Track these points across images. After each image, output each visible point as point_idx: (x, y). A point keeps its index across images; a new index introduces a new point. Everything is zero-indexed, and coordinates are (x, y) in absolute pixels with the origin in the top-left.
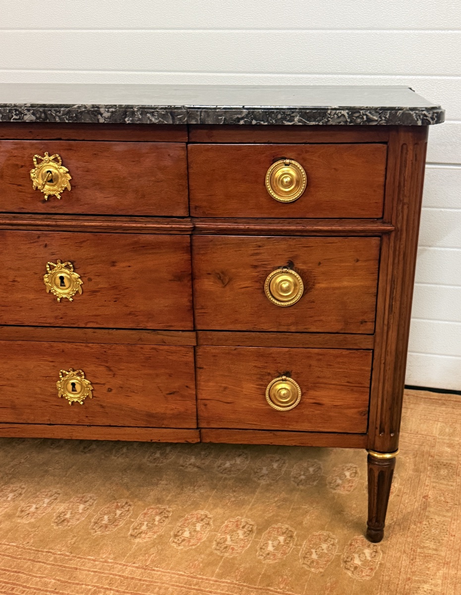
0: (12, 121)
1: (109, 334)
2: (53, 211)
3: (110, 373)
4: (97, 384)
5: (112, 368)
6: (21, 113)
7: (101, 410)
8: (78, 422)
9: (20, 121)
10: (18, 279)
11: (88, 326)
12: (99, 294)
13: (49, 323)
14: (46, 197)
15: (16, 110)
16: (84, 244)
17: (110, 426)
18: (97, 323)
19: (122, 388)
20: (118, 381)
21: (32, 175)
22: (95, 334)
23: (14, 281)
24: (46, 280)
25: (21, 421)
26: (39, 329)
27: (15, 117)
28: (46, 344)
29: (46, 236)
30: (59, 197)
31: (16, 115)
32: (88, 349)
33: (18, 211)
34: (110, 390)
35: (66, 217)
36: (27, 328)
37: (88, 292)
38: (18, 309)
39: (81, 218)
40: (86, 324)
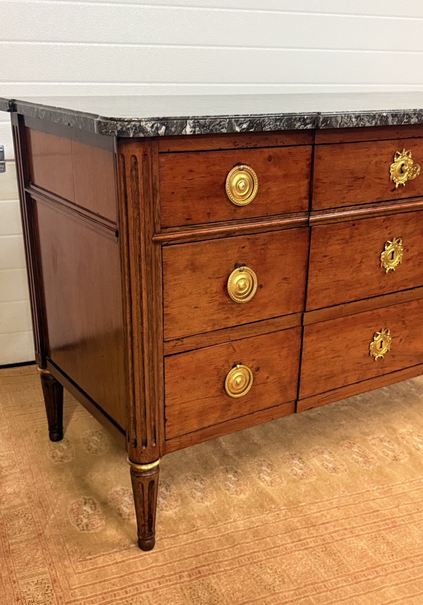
0: (403, 124)
1: (411, 293)
2: (397, 197)
3: (405, 326)
4: (394, 337)
5: (406, 322)
6: (410, 117)
7: (393, 359)
8: (376, 374)
9: (407, 124)
10: (364, 260)
11: (399, 290)
12: (410, 261)
13: (376, 294)
14: (397, 186)
15: (407, 114)
16: (410, 222)
17: (395, 371)
18: (405, 286)
19: (408, 336)
20: (406, 332)
21: (392, 170)
22: (403, 295)
23: (361, 262)
24: (383, 257)
25: (339, 386)
26: (370, 300)
27: (405, 120)
28: (370, 312)
29: (389, 219)
30: (404, 185)
31: (407, 118)
32: (395, 310)
33: (375, 201)
34: (401, 340)
35: (405, 201)
36: (362, 302)
37: (406, 260)
38: (359, 286)
39: (413, 200)
40: (398, 288)
